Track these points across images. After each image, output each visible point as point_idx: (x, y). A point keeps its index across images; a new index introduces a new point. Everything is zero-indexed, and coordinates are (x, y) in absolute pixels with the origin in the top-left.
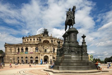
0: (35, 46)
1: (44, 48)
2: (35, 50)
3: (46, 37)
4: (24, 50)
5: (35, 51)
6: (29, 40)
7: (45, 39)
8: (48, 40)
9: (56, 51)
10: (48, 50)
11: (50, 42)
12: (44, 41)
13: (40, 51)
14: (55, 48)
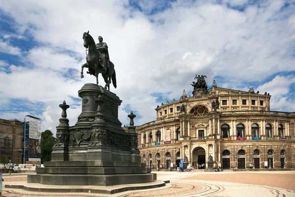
0: (174, 124)
1: (196, 126)
2: (175, 134)
3: (199, 97)
4: (154, 138)
5: (175, 137)
6: (169, 112)
7: (195, 104)
8: (204, 103)
9: (233, 131)
10: (208, 133)
11: (210, 109)
12: (196, 108)
13: (183, 137)
14: (231, 124)
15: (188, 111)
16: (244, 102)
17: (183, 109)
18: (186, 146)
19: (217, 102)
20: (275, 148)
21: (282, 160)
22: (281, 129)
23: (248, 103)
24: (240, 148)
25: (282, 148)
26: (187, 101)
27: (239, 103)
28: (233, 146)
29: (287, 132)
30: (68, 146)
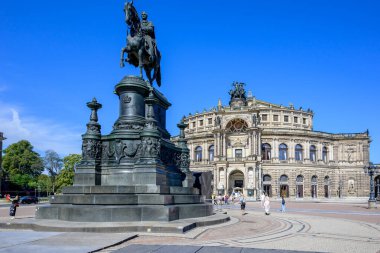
0: (206, 140)
1: (232, 144)
3: (237, 109)
7: (233, 117)
8: (243, 116)
9: (275, 153)
10: (246, 152)
11: (250, 125)
12: (233, 122)
13: (218, 157)
14: (272, 143)
15: (224, 125)
16: (286, 118)
17: (218, 121)
18: (221, 169)
19: (258, 116)
20: (318, 174)
21: (326, 187)
22: (325, 152)
23: (291, 120)
24: (282, 173)
25: (326, 175)
26: (224, 113)
27: (281, 119)
28: (275, 170)
29: (331, 156)
30: (100, 163)
